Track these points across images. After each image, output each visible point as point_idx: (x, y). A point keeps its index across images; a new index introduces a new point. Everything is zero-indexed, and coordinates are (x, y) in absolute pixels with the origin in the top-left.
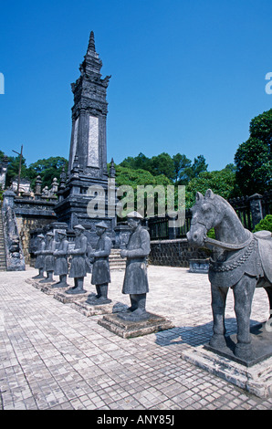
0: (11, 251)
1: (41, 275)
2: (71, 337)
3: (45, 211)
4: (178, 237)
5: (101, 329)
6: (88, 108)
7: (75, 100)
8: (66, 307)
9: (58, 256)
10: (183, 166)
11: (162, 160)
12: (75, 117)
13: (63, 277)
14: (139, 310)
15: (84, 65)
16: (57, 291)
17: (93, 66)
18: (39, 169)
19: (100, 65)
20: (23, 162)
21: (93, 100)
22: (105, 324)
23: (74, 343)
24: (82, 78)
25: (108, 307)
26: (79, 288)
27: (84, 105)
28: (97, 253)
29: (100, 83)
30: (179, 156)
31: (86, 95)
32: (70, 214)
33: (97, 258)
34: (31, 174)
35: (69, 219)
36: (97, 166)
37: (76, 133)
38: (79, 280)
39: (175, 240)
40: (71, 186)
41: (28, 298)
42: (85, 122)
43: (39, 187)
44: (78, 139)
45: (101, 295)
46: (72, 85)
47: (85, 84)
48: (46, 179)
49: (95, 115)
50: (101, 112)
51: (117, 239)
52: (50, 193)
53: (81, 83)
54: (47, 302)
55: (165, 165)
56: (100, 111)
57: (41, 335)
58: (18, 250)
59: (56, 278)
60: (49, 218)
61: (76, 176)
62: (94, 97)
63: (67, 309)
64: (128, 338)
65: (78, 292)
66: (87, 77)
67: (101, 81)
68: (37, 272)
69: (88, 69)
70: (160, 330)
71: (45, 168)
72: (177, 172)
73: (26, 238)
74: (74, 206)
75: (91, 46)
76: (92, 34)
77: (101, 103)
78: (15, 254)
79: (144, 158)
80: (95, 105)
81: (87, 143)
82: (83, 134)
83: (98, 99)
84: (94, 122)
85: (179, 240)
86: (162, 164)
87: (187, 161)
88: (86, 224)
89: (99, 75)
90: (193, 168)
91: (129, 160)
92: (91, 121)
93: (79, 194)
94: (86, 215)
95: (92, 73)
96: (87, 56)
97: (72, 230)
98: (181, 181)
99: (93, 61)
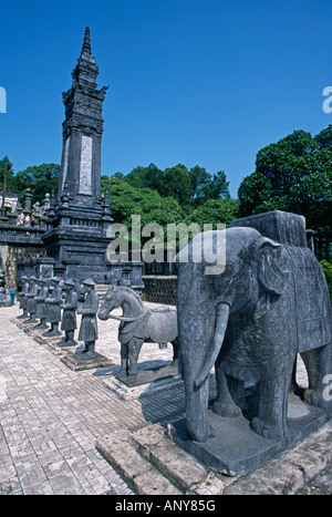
2: (38, 369)
3: (33, 239)
4: (173, 274)
5: (62, 364)
6: (81, 126)
7: (66, 114)
8: (41, 347)
9: (37, 302)
10: (202, 182)
11: (177, 173)
12: (66, 135)
13: (43, 320)
14: (88, 352)
15: (77, 73)
16: (37, 332)
17: (88, 74)
18: (29, 178)
19: (96, 72)
20: (9, 167)
21: (87, 117)
22: (64, 361)
23: (39, 373)
24: (73, 90)
25: (73, 349)
26: (54, 332)
27: (76, 123)
28: (65, 306)
29: (95, 95)
30: (197, 169)
31: (78, 111)
32: (59, 246)
33: (65, 310)
34: (19, 184)
35: (58, 251)
36: (90, 193)
37: (67, 154)
39: (170, 277)
40: (60, 217)
41: (11, 339)
42: (76, 143)
43: (28, 202)
45: (68, 340)
46: (63, 94)
47: (77, 97)
48: (38, 192)
49: (88, 134)
50: (95, 131)
51: (109, 274)
52: (41, 211)
53: (73, 95)
54: (27, 342)
55: (180, 180)
56: (95, 130)
57: (18, 368)
58: (3, 285)
60: (37, 246)
61: (65, 205)
62: (88, 112)
63: (42, 349)
64: (77, 370)
65: (54, 335)
66: (80, 88)
67: (97, 92)
68: (21, 312)
69: (82, 77)
70: (101, 366)
71: (37, 177)
72: (194, 189)
73: (13, 268)
74: (63, 239)
75: (86, 47)
76: (87, 31)
77: (96, 119)
79: (156, 170)
80: (89, 123)
81: (79, 167)
82: (74, 156)
83: (93, 115)
84: (87, 143)
85: (174, 277)
86: (176, 178)
87: (206, 175)
88: (75, 257)
89: (95, 85)
90: (211, 186)
91: (138, 170)
92: (83, 142)
93: (68, 225)
94: (76, 248)
95: (86, 82)
96: (80, 60)
97: (61, 266)
98: (198, 199)
99: (88, 67)
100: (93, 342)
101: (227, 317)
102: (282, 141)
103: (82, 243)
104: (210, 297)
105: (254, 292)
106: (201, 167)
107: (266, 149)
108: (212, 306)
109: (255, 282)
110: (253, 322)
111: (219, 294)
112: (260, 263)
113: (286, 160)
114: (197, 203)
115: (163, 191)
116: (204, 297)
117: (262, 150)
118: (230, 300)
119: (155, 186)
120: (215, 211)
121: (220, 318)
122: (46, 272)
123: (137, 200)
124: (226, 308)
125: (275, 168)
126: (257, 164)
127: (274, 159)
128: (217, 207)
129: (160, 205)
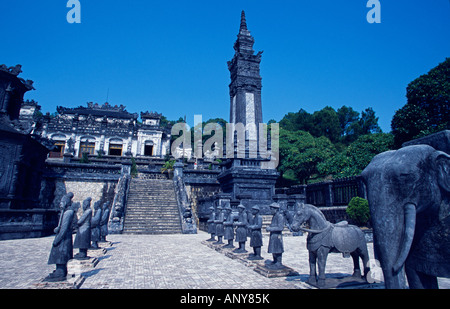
0: (185, 217)
1: (212, 239)
3: (209, 179)
4: (334, 205)
5: (255, 273)
6: (244, 85)
7: (231, 77)
9: (226, 226)
10: (350, 120)
11: (325, 115)
12: (232, 94)
13: (230, 241)
14: (277, 263)
15: (237, 45)
16: (226, 250)
17: (246, 45)
19: (252, 42)
21: (248, 77)
22: (257, 270)
24: (236, 58)
26: (242, 249)
27: (240, 83)
28: (253, 227)
29: (253, 59)
30: (344, 109)
31: (244, 74)
32: (233, 184)
33: (253, 230)
35: (232, 189)
37: (234, 109)
38: (242, 243)
40: (232, 160)
42: (241, 99)
44: (237, 115)
46: (228, 63)
47: (240, 63)
49: (250, 91)
50: (256, 88)
53: (236, 62)
55: (329, 121)
56: (255, 86)
58: (190, 216)
59: (226, 242)
60: (213, 185)
62: (249, 74)
63: (235, 262)
64: (270, 277)
65: (242, 252)
66: (241, 56)
67: (255, 57)
69: (242, 48)
70: (289, 276)
72: (343, 127)
73: (194, 204)
74: (236, 178)
75: (243, 26)
76: (243, 14)
77: (255, 78)
78: (188, 219)
79: (305, 114)
80: (250, 82)
82: (240, 110)
83: (253, 75)
84: (250, 98)
85: (335, 208)
86: (325, 119)
87: (354, 114)
88: (246, 193)
89: (252, 52)
90: (361, 123)
91: (289, 116)
92: (247, 98)
93: (239, 166)
94: (247, 185)
95: (246, 51)
96: (240, 35)
97: (235, 200)
98: (348, 136)
99: (246, 40)
100: (280, 255)
101: (415, 215)
102: (433, 71)
103: (252, 181)
104: (398, 200)
105: (436, 196)
106: (348, 106)
107: (416, 81)
108: (400, 206)
109: (436, 187)
110: (439, 222)
111: (405, 196)
112: (438, 172)
113: (441, 89)
114: (348, 140)
115: (314, 132)
116: (392, 199)
117: (412, 83)
118: (415, 200)
119: (306, 128)
120: (369, 146)
121: (408, 216)
122: (224, 205)
123: (292, 142)
124: (413, 207)
125: (429, 97)
126: (408, 96)
127: (427, 89)
128: (371, 141)
129: (314, 144)
